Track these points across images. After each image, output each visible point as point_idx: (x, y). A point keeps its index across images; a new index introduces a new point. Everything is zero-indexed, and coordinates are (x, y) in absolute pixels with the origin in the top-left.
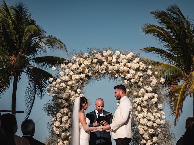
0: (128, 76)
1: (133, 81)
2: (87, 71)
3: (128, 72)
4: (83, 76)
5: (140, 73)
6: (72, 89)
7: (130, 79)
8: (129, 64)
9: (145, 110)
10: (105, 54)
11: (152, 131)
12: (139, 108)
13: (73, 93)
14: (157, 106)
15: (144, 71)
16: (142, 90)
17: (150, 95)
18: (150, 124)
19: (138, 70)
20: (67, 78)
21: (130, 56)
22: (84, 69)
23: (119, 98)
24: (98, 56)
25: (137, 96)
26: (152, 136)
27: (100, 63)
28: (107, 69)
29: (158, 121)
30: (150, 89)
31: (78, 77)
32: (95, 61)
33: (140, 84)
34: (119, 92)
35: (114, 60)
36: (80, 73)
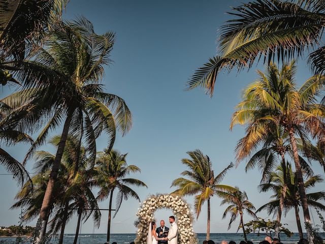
0: (176, 209)
1: (178, 211)
2: (156, 205)
3: (176, 207)
4: (154, 208)
5: (181, 207)
6: (148, 214)
7: (176, 210)
8: (177, 203)
9: (184, 226)
10: (165, 197)
11: (187, 238)
12: (181, 225)
13: (149, 216)
14: (189, 225)
15: (184, 206)
16: (183, 217)
17: (186, 219)
18: (186, 234)
19: (180, 205)
20: (146, 209)
21: (176, 199)
22: (155, 205)
23: (171, 223)
24: (162, 198)
25: (180, 219)
26: (187, 241)
27: (163, 201)
28: (165, 204)
29: (190, 233)
30: (186, 216)
31: (151, 208)
32: (160, 200)
33: (181, 213)
34: (172, 220)
35: (169, 200)
36: (152, 206)
